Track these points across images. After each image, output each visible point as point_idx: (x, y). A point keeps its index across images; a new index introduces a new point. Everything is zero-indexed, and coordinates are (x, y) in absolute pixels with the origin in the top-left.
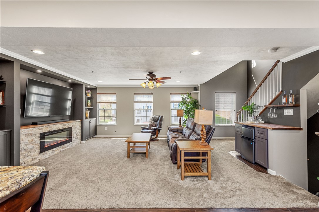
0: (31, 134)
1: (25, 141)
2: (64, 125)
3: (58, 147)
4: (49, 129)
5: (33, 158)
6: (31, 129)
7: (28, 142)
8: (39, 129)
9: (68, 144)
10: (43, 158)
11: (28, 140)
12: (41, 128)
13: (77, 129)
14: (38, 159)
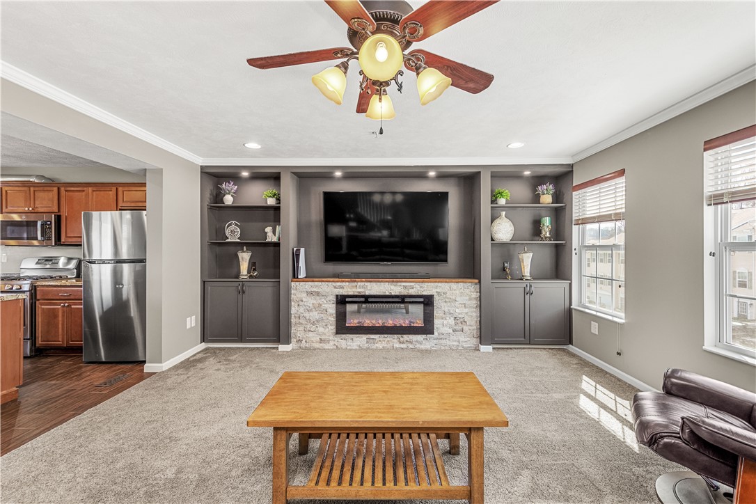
0: (318, 294)
1: (305, 304)
2: (405, 287)
3: (386, 336)
4: (359, 290)
5: (323, 337)
6: (316, 283)
7: (311, 305)
8: (335, 287)
9: (420, 337)
10: (344, 347)
11: (313, 304)
12: (339, 284)
13: (457, 304)
14: (332, 343)
